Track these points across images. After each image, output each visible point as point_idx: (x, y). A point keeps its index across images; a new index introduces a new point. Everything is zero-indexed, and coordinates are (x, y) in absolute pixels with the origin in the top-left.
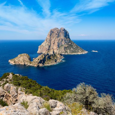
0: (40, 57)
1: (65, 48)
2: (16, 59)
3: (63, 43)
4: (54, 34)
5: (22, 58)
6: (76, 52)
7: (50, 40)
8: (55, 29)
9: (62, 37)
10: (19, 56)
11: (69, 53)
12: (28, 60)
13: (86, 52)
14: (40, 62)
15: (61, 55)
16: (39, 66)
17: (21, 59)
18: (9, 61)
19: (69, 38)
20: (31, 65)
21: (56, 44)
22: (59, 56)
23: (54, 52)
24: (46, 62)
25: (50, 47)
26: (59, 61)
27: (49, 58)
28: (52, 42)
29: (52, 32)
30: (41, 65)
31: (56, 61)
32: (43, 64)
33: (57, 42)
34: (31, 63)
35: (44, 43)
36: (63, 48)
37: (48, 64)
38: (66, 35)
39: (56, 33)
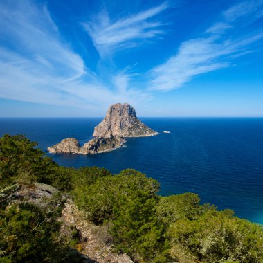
0: (91, 142)
1: (129, 129)
2: (59, 147)
3: (127, 123)
4: (116, 112)
5: (67, 144)
6: (143, 134)
7: (111, 119)
8: (117, 105)
9: (126, 114)
10: (63, 141)
11: (134, 135)
12: (75, 146)
13: (156, 133)
14: (92, 148)
15: (122, 138)
16: (89, 153)
17: (66, 146)
18: (49, 148)
19: (135, 116)
20: (79, 152)
21: (118, 124)
22: (119, 140)
23: (111, 135)
24: (99, 148)
25: (110, 127)
26: (118, 146)
27: (105, 142)
28: (113, 122)
29: (113, 109)
30: (92, 152)
31: (113, 147)
32: (96, 150)
33: (119, 121)
34: (79, 150)
35: (102, 123)
36: (127, 130)
37: (103, 150)
38: (132, 112)
39: (119, 109)
